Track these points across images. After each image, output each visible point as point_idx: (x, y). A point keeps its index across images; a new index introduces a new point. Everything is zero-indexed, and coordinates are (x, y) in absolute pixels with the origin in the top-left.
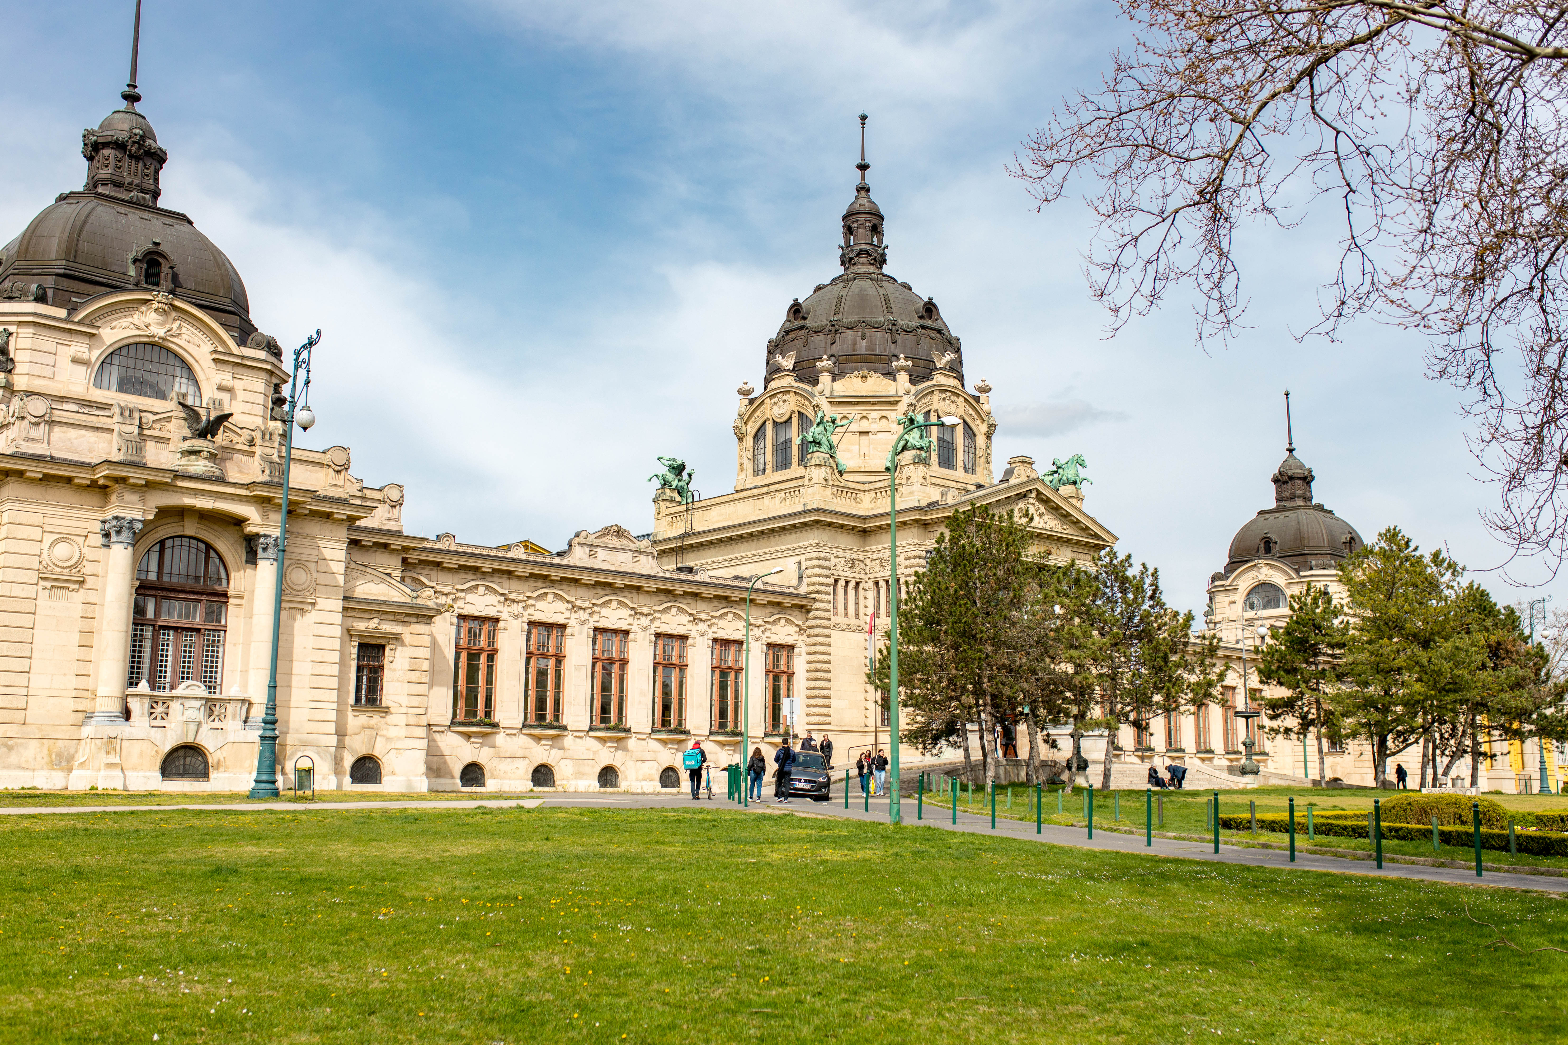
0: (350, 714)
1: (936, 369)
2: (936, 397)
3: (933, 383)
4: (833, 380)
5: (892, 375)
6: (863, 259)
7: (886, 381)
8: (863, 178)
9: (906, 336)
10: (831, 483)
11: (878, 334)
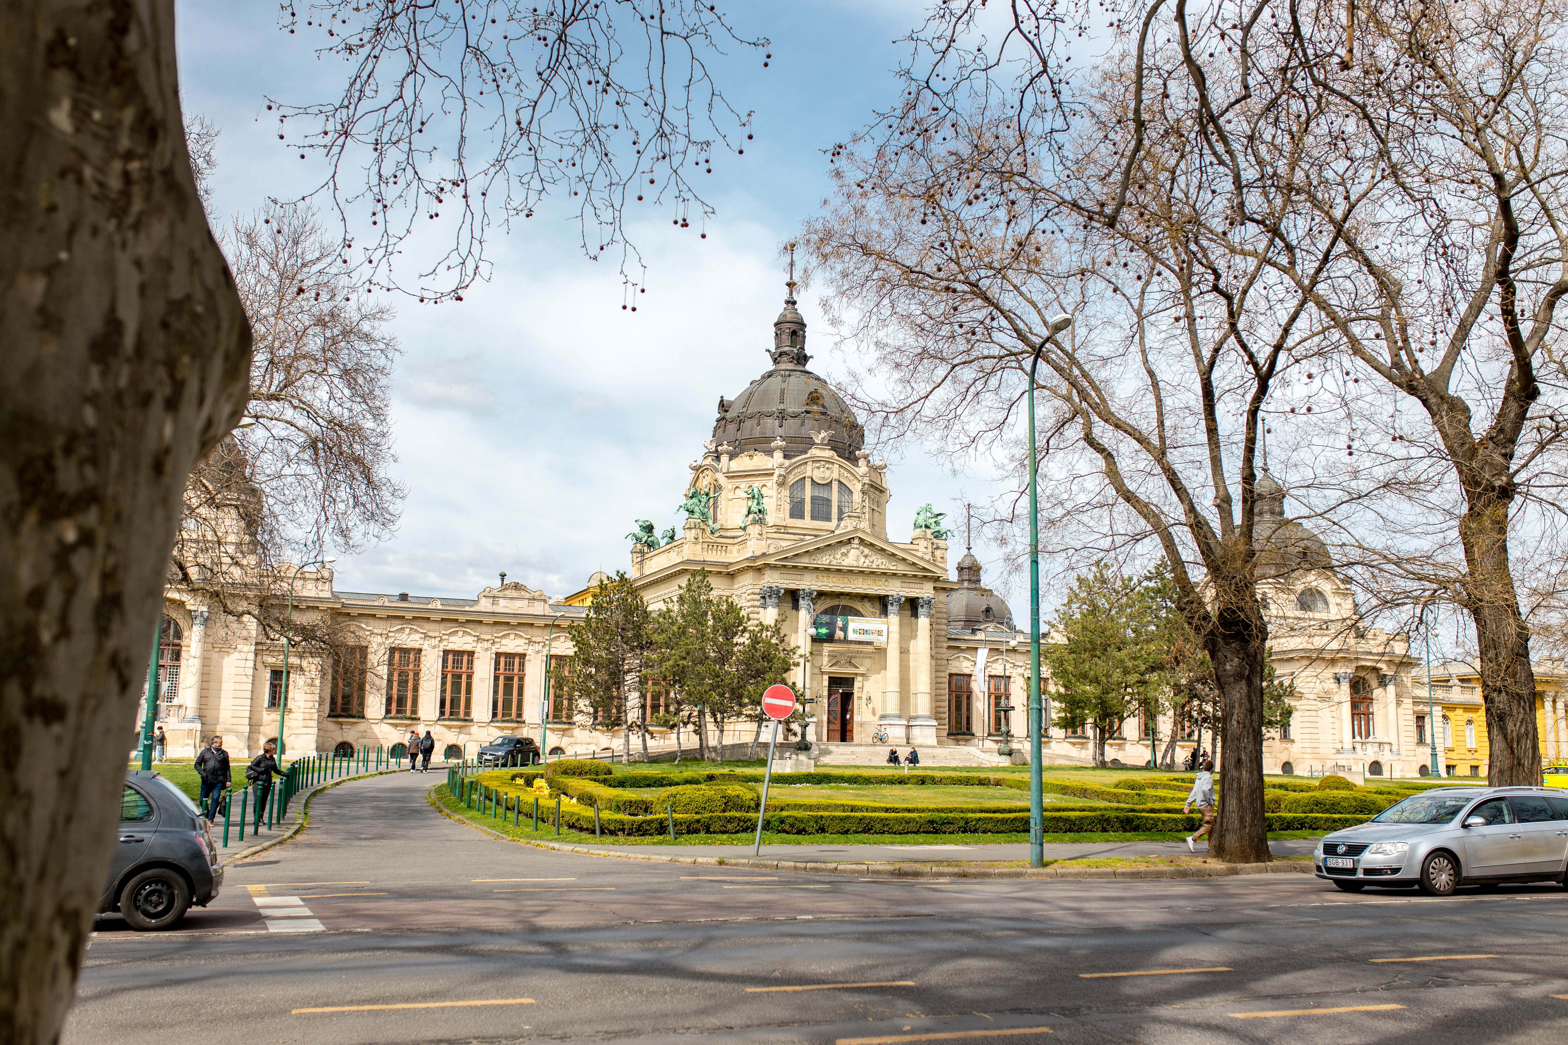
0: (265, 713)
1: (814, 444)
2: (809, 467)
3: (808, 455)
4: (730, 459)
5: (770, 453)
6: (785, 358)
7: (767, 458)
8: (791, 293)
9: (792, 421)
10: (701, 540)
11: (769, 421)
